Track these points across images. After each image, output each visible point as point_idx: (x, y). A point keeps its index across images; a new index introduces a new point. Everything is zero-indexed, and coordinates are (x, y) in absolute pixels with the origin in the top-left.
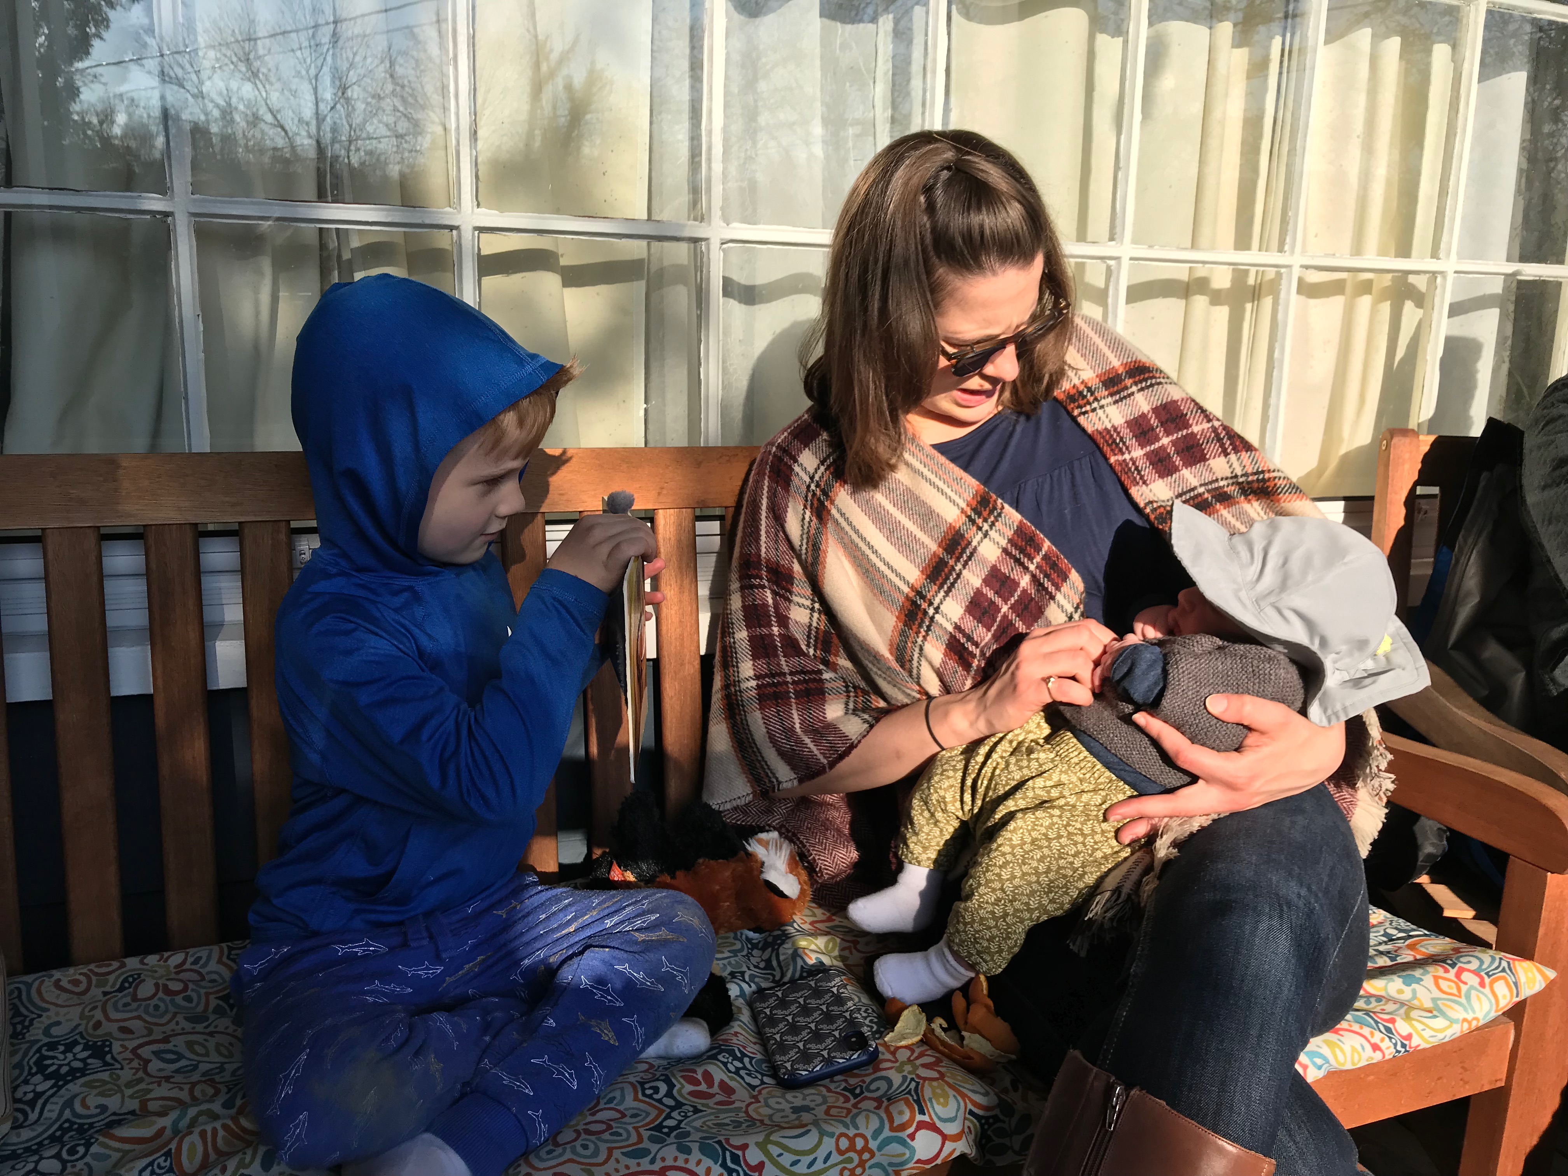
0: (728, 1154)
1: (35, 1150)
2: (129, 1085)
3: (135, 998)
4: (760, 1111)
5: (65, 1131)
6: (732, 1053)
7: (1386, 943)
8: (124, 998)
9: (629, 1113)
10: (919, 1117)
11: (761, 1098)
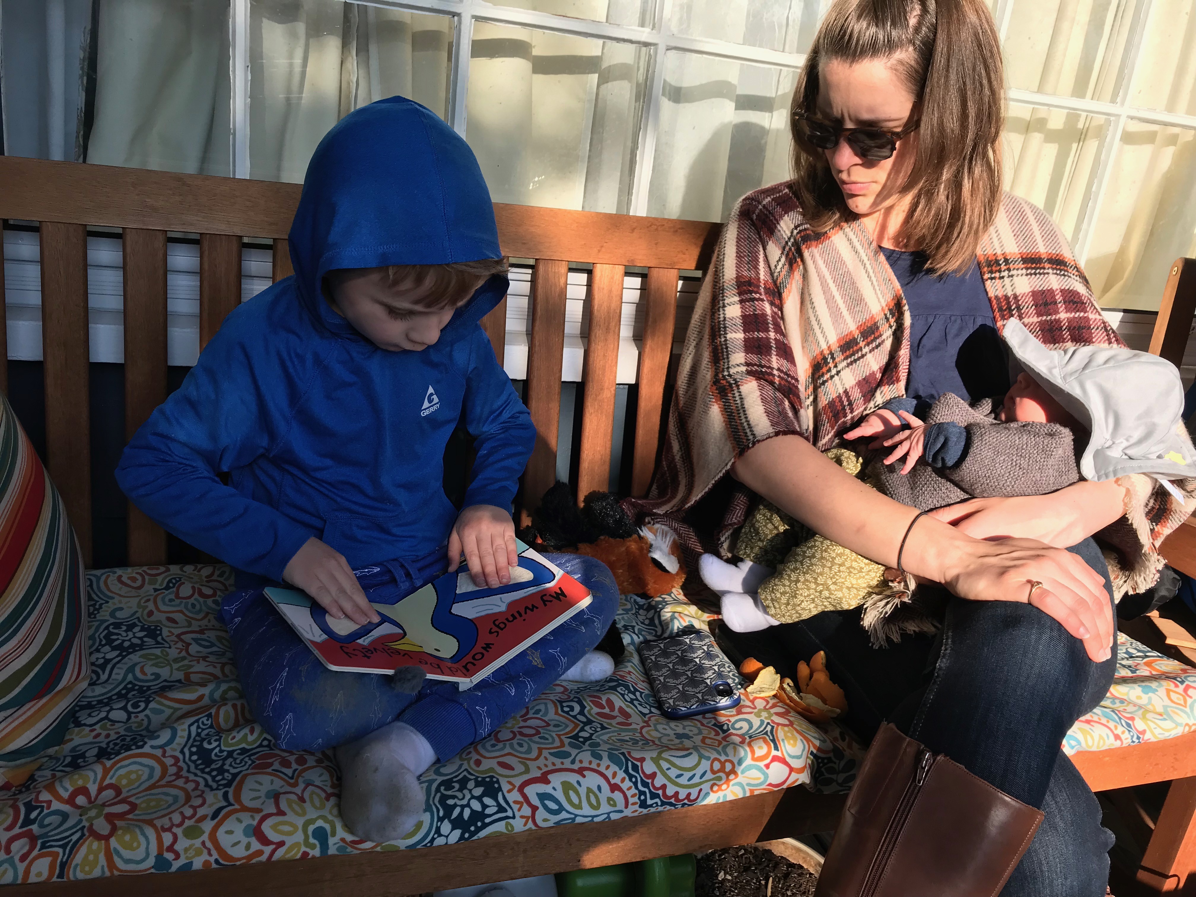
0: (630, 764)
1: (106, 702)
2: (176, 660)
3: (177, 596)
4: (650, 733)
5: (129, 691)
6: (627, 687)
7: (1127, 659)
8: (170, 595)
9: (552, 723)
10: (774, 753)
11: (650, 723)
